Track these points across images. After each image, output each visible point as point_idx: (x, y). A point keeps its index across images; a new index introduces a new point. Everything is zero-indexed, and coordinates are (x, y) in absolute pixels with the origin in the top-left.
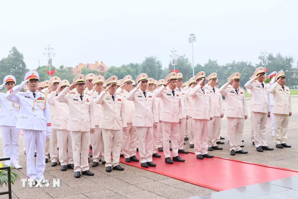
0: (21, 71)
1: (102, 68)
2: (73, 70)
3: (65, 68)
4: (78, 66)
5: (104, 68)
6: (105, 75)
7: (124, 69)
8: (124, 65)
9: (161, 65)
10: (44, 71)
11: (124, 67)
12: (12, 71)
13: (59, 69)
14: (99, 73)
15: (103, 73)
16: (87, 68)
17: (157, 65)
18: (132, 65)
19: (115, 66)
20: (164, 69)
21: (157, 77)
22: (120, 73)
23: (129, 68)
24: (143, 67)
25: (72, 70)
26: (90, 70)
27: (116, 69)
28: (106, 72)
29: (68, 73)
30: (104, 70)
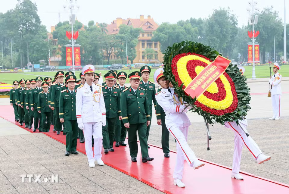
0: (34, 28)
1: (149, 25)
2: (107, 28)
3: (97, 25)
4: (115, 22)
5: (151, 25)
6: (153, 35)
7: (183, 27)
8: (182, 21)
9: (237, 21)
10: (65, 29)
11: (181, 24)
12: (21, 29)
13: (88, 26)
14: (145, 32)
16: (128, 24)
17: (231, 21)
18: (193, 21)
19: (168, 22)
20: (241, 28)
21: (230, 40)
22: (175, 32)
23: (189, 25)
24: (209, 24)
25: (105, 28)
26: (131, 29)
27: (169, 27)
28: (155, 31)
29: (100, 33)
30: (151, 28)
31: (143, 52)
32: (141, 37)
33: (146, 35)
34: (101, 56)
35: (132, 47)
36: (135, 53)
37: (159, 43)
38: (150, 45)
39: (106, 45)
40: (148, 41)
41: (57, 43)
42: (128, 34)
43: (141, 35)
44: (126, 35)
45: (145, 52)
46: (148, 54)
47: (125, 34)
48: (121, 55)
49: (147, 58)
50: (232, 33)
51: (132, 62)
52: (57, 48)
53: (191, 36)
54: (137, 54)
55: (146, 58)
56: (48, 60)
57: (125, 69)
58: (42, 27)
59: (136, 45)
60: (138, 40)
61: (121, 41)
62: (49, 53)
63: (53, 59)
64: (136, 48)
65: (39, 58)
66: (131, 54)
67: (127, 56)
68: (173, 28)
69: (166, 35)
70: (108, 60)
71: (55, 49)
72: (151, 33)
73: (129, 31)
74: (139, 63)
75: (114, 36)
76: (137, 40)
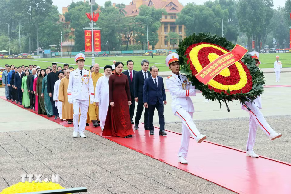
0: (44, 9)
1: (173, 6)
2: (126, 10)
3: (114, 6)
4: (134, 3)
5: (175, 6)
6: (177, 18)
7: (210, 9)
8: (209, 2)
9: (273, 2)
10: (80, 10)
11: (209, 5)
12: (30, 10)
13: (104, 7)
14: (169, 14)
15: (175, 14)
16: (149, 5)
17: (266, 2)
18: (222, 2)
19: (194, 3)
20: (277, 9)
21: (264, 23)
22: (202, 14)
23: (218, 6)
24: (241, 5)
25: (124, 9)
26: (153, 10)
28: (180, 13)
29: (118, 14)
30: (175, 9)
31: (166, 37)
32: (163, 19)
33: (169, 17)
34: (119, 41)
35: (153, 30)
36: (157, 37)
37: (183, 27)
38: (173, 28)
39: (125, 28)
40: (172, 24)
41: (69, 26)
42: (149, 16)
43: (163, 18)
44: (147, 17)
45: (168, 36)
46: (172, 38)
47: (146, 16)
48: (141, 39)
49: (171, 44)
50: (266, 16)
51: (153, 48)
52: (70, 31)
53: (220, 19)
54: (159, 38)
55: (169, 43)
56: (60, 45)
57: (145, 55)
58: (54, 8)
59: (158, 29)
60: (161, 23)
61: (142, 24)
62: (61, 37)
63: (65, 44)
64: (158, 32)
65: (50, 42)
66: (152, 38)
67: (148, 41)
68: (201, 9)
69: (192, 17)
70: (126, 45)
71: (67, 32)
72: (175, 15)
73: (151, 12)
74: (162, 49)
75: (133, 18)
76: (159, 22)
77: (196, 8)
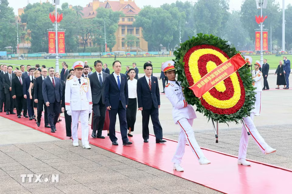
1: (130, 8)
3: (71, 8)
4: (91, 5)
5: (133, 8)
6: (134, 20)
7: (168, 12)
8: (166, 4)
9: (228, 5)
10: (36, 12)
11: (165, 7)
13: (61, 9)
14: (126, 16)
15: (132, 16)
16: (106, 7)
17: (222, 5)
18: (179, 5)
19: (150, 6)
20: (231, 13)
21: (220, 26)
22: (160, 17)
23: (176, 9)
24: (198, 8)
25: (81, 11)
26: (110, 12)
28: (138, 15)
29: (75, 16)
30: (133, 12)
31: (123, 39)
32: (120, 21)
33: (126, 19)
34: (76, 43)
35: (111, 32)
36: (114, 39)
37: (141, 29)
38: (130, 30)
39: (82, 30)
40: (129, 26)
41: (26, 27)
42: (107, 18)
43: (121, 20)
44: (105, 19)
45: (125, 38)
46: (129, 41)
47: (103, 18)
48: (98, 42)
49: (128, 46)
50: (223, 19)
51: (111, 50)
52: (26, 33)
53: (177, 21)
54: (116, 40)
55: (126, 45)
56: (16, 47)
57: (104, 58)
58: (10, 10)
59: (116, 31)
60: (118, 25)
61: (99, 26)
62: (18, 39)
63: (21, 45)
64: (115, 34)
65: (5, 44)
66: (110, 40)
67: (106, 43)
68: (158, 11)
69: (150, 19)
70: (83, 47)
71: (23, 34)
72: (132, 18)
73: (108, 15)
74: (119, 51)
75: (91, 20)
76: (117, 25)
77: (153, 11)
